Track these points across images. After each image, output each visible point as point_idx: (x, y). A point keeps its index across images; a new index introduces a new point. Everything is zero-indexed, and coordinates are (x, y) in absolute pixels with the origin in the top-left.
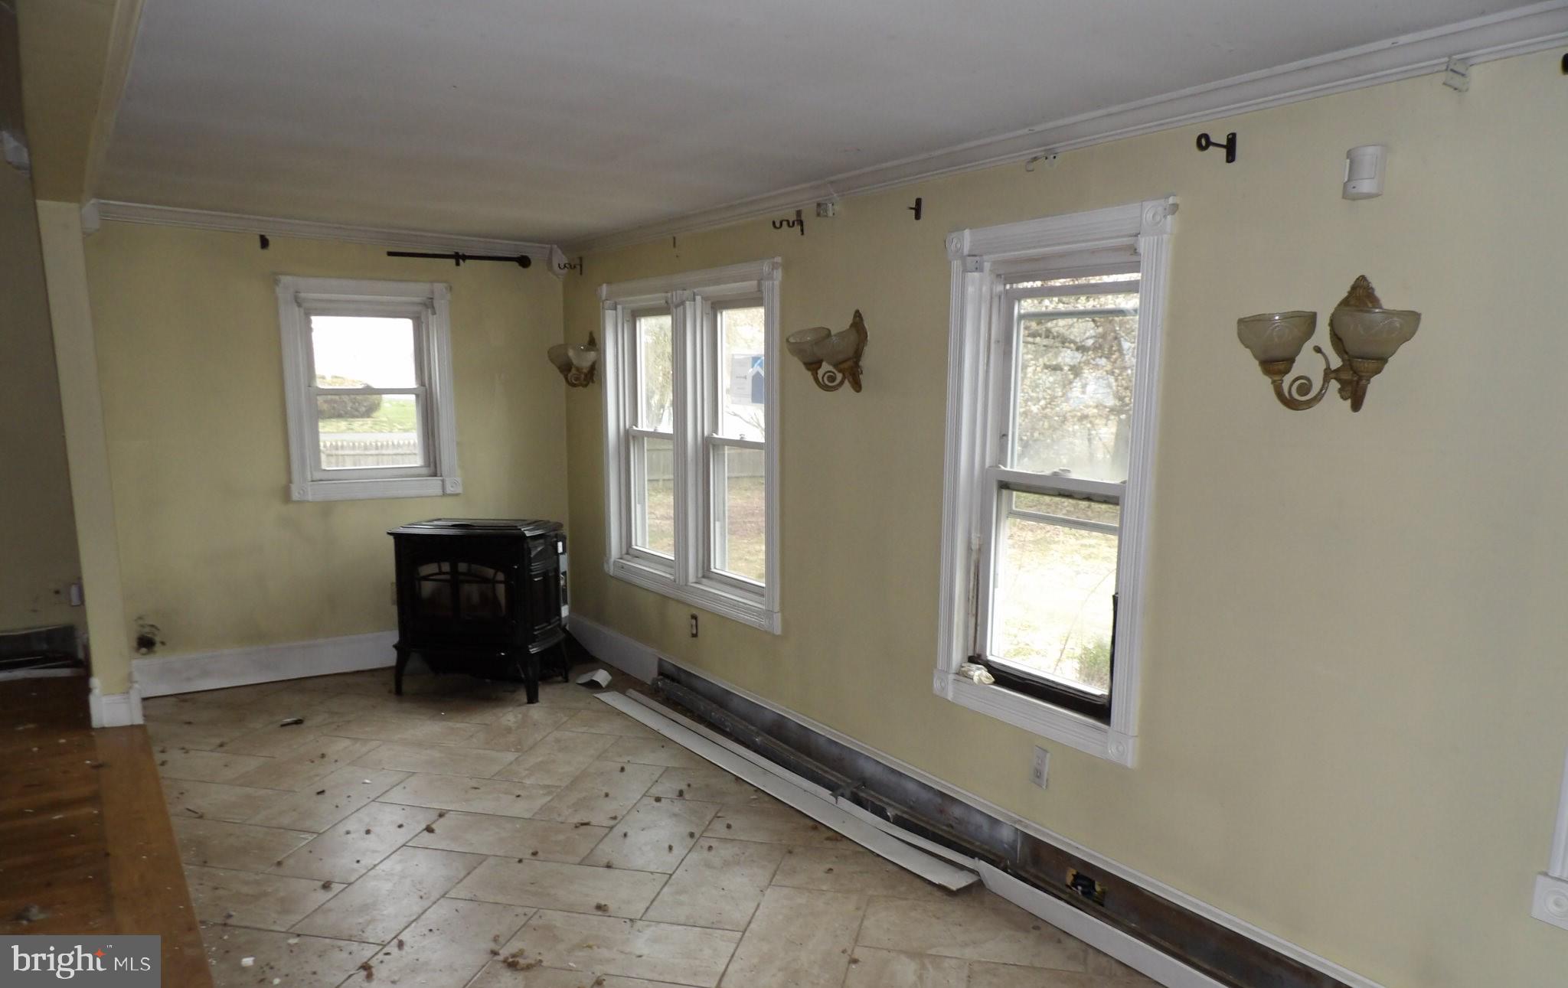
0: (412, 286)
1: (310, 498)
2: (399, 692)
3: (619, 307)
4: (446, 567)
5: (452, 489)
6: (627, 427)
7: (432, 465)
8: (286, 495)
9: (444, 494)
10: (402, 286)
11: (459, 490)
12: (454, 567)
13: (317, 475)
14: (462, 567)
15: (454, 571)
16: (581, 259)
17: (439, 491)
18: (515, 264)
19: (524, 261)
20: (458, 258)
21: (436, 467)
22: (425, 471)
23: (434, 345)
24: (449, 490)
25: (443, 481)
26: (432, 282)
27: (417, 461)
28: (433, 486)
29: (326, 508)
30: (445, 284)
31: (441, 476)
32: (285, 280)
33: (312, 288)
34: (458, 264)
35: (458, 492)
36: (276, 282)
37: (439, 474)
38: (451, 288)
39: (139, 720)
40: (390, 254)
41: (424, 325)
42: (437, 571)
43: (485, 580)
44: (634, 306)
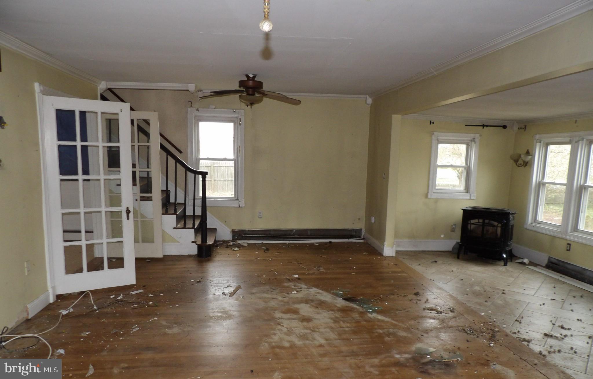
0: (469, 135)
1: (433, 197)
2: (458, 258)
3: (542, 142)
4: (481, 221)
5: (473, 197)
6: (540, 180)
7: (467, 190)
8: (426, 196)
9: (470, 199)
10: (466, 135)
11: (475, 198)
12: (484, 221)
13: (434, 191)
14: (487, 221)
15: (484, 222)
16: (525, 126)
17: (469, 198)
18: (502, 128)
19: (505, 127)
20: (483, 126)
21: (468, 190)
22: (464, 191)
23: (473, 153)
24: (472, 198)
25: (470, 195)
26: (475, 133)
27: (462, 188)
28: (467, 196)
29: (437, 201)
30: (479, 134)
31: (470, 193)
32: (435, 133)
33: (442, 136)
34: (483, 128)
35: (474, 198)
36: (433, 134)
37: (469, 192)
38: (481, 136)
39: (394, 255)
40: (466, 125)
41: (470, 147)
42: (477, 222)
43: (493, 226)
44: (548, 141)
